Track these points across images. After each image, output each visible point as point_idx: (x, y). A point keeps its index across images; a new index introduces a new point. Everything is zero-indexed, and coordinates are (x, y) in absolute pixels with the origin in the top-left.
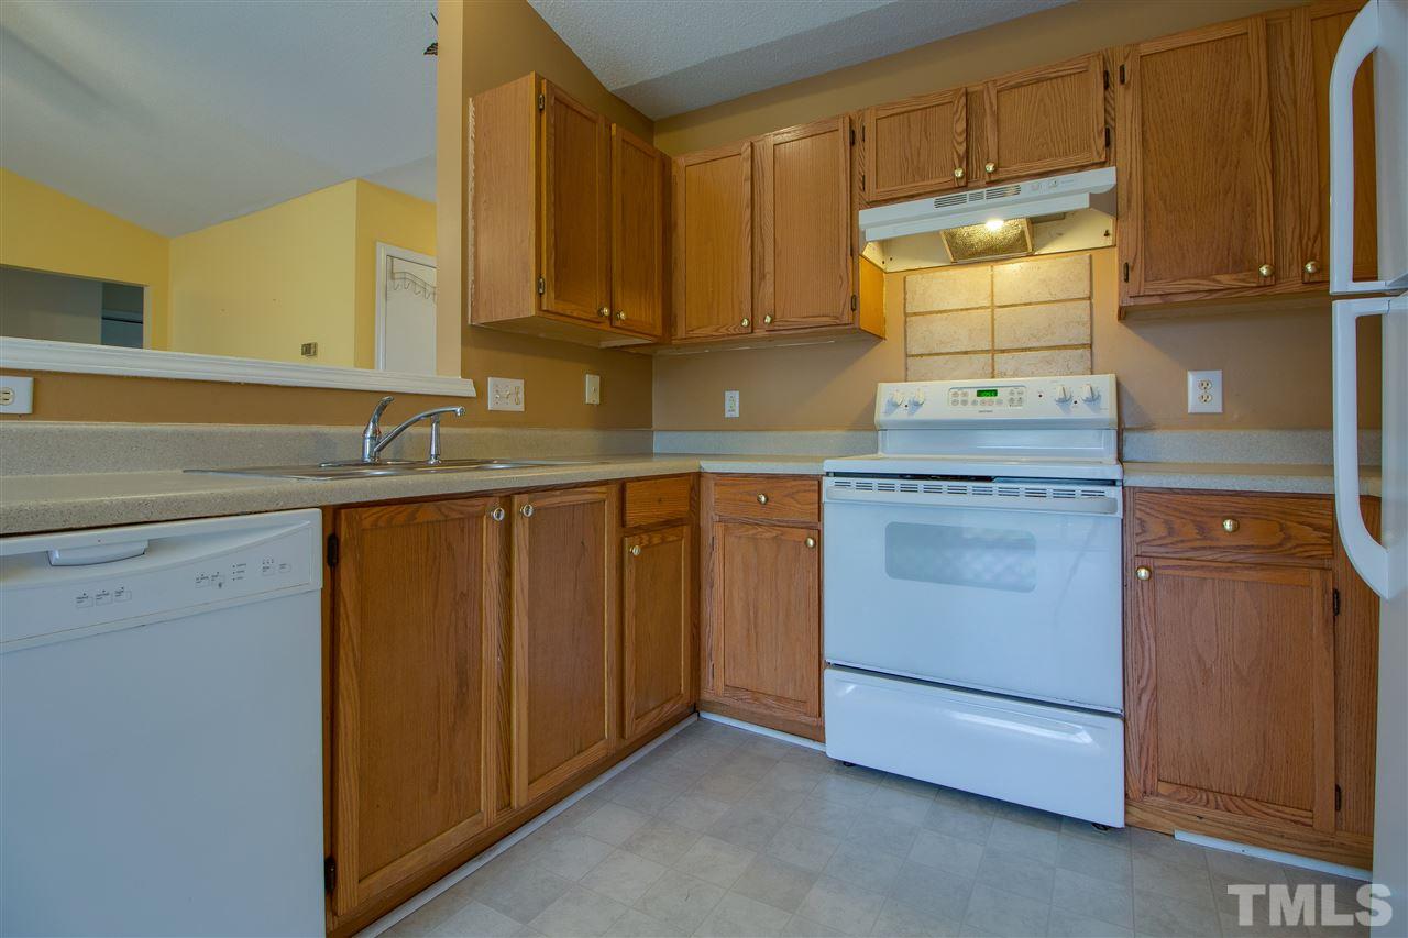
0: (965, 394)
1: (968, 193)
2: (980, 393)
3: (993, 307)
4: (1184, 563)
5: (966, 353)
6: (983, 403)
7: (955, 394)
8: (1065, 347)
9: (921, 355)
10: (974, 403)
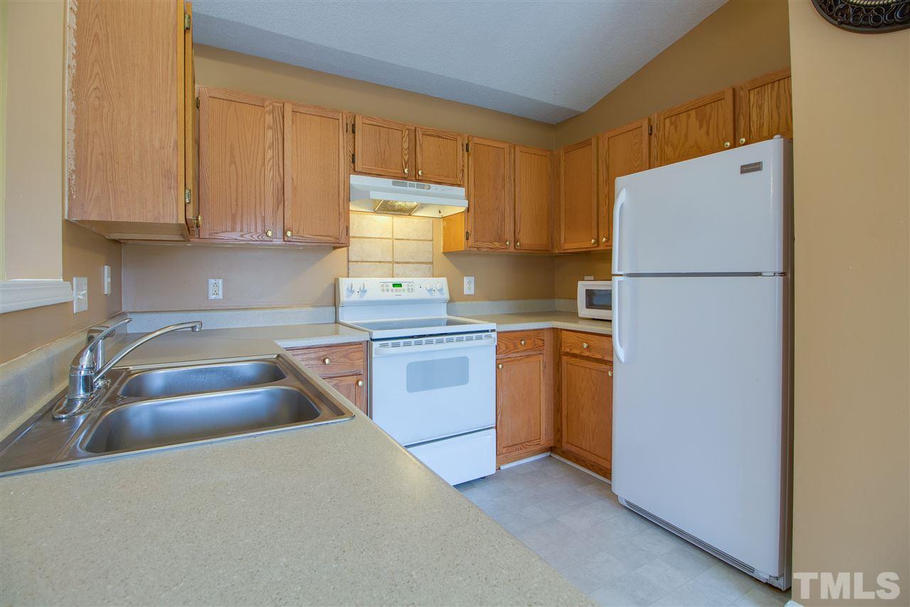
0: (387, 286)
1: (408, 182)
2: (394, 285)
3: (393, 239)
4: (509, 359)
5: (380, 262)
6: (396, 290)
7: (382, 286)
8: (423, 263)
9: (357, 262)
10: (392, 290)
